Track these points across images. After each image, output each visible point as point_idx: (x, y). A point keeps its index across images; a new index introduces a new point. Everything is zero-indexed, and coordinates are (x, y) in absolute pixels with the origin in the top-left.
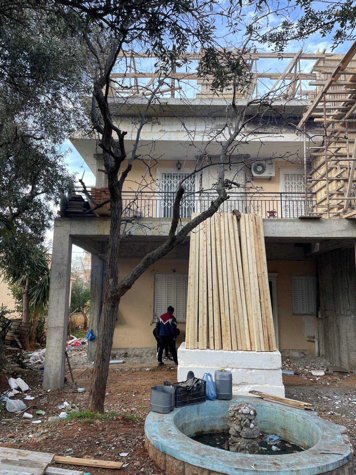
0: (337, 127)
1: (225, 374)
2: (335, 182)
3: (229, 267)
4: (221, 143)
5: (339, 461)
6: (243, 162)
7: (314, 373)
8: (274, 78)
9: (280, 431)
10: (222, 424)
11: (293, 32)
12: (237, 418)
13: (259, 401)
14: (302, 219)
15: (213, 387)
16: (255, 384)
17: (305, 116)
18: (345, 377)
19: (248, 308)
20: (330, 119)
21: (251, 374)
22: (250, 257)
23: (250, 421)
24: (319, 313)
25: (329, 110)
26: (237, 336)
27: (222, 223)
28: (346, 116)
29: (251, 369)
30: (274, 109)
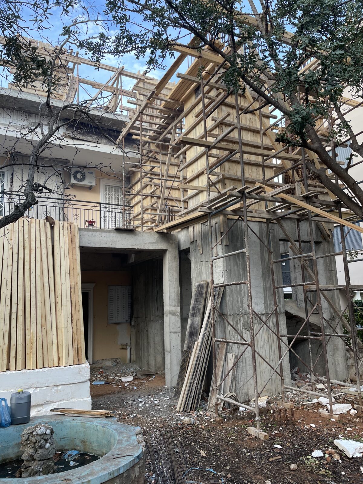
0: (153, 147)
1: (23, 396)
2: (149, 198)
3: (38, 279)
4: (31, 142)
5: (130, 462)
6: (52, 166)
7: (124, 379)
8: (96, 87)
9: (80, 444)
10: (17, 451)
11: (110, 46)
12: (31, 441)
13: (60, 418)
14: (118, 230)
15: (7, 413)
16: (61, 401)
17: (124, 131)
18: (151, 379)
19: (58, 321)
20: (147, 139)
21: (57, 391)
22: (63, 268)
23: (46, 441)
24: (133, 320)
25: (146, 130)
26: (44, 353)
27: (33, 230)
28: (160, 139)
29: (58, 386)
30: (91, 118)
